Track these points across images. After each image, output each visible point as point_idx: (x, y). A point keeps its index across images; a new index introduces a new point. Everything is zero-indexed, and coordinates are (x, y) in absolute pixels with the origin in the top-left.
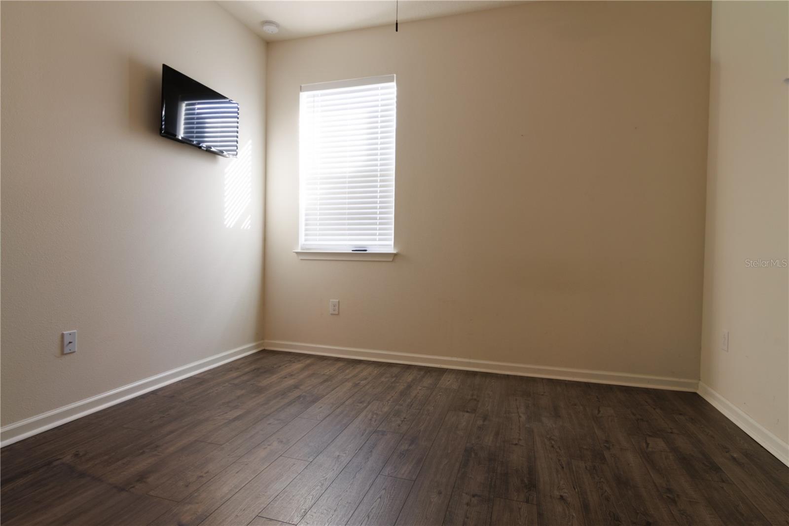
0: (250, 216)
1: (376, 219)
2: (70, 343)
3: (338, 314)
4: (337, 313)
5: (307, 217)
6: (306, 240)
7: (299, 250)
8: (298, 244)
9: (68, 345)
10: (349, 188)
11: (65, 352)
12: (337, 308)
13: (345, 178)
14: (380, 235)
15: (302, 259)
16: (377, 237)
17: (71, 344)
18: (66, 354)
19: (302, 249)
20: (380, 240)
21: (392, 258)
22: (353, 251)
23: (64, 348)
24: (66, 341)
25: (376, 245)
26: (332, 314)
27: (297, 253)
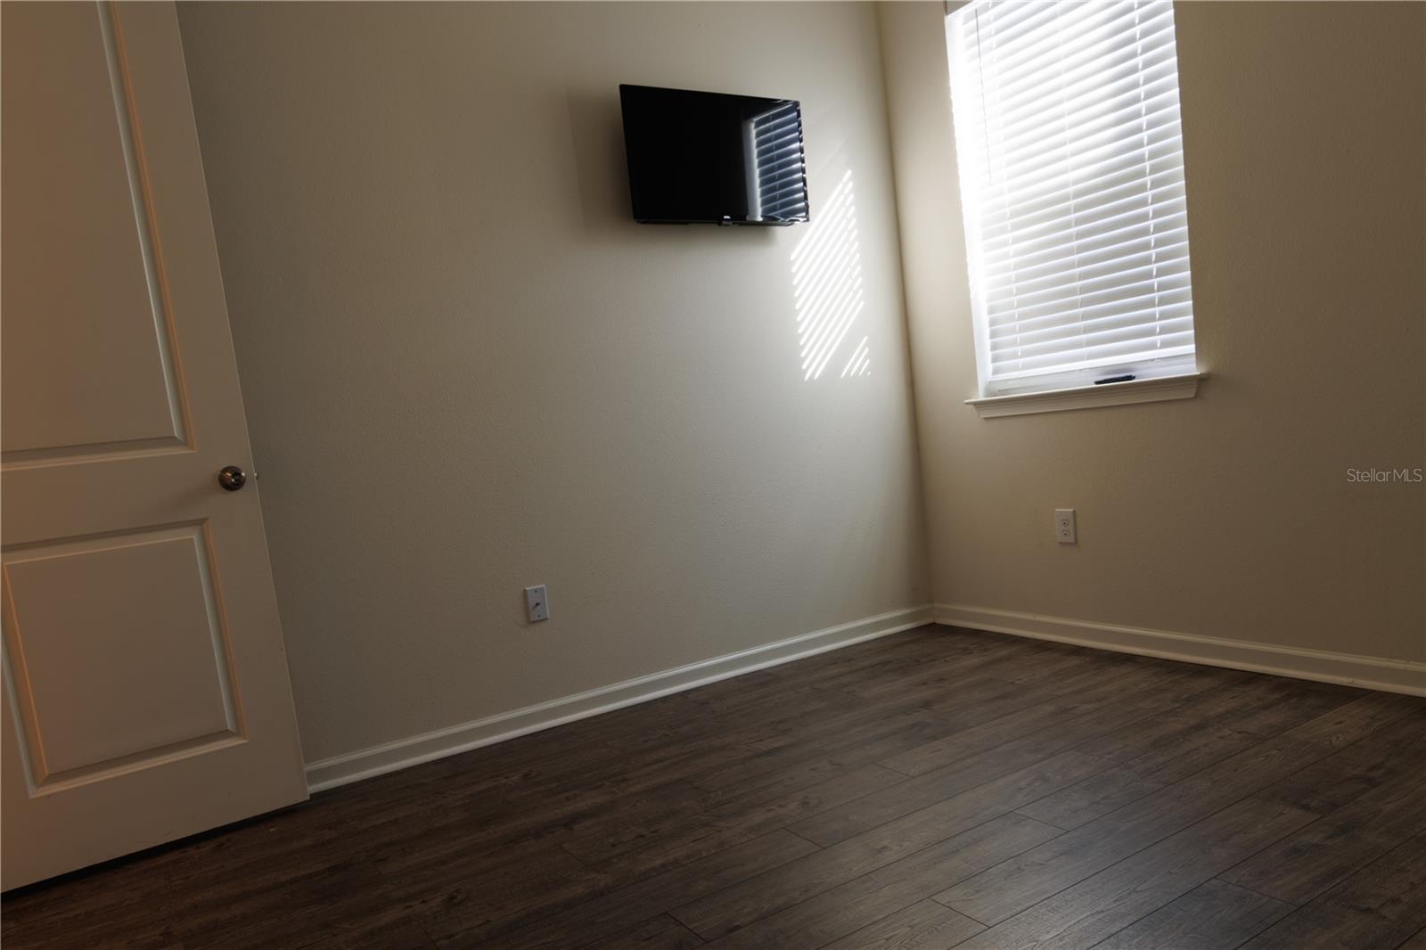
0: (866, 338)
1: (1150, 289)
2: (538, 604)
3: (1076, 542)
4: (1073, 541)
5: (992, 316)
6: (996, 372)
7: (981, 398)
8: (977, 386)
9: (534, 608)
10: (1079, 222)
11: (532, 619)
12: (1070, 527)
13: (1065, 198)
14: (1164, 330)
15: (986, 419)
16: (1158, 339)
17: (539, 607)
18: (534, 622)
19: (988, 393)
20: (1165, 345)
21: (1194, 390)
22: (1097, 383)
23: (531, 613)
24: (532, 602)
25: (1153, 360)
26: (1061, 543)
27: (977, 404)
